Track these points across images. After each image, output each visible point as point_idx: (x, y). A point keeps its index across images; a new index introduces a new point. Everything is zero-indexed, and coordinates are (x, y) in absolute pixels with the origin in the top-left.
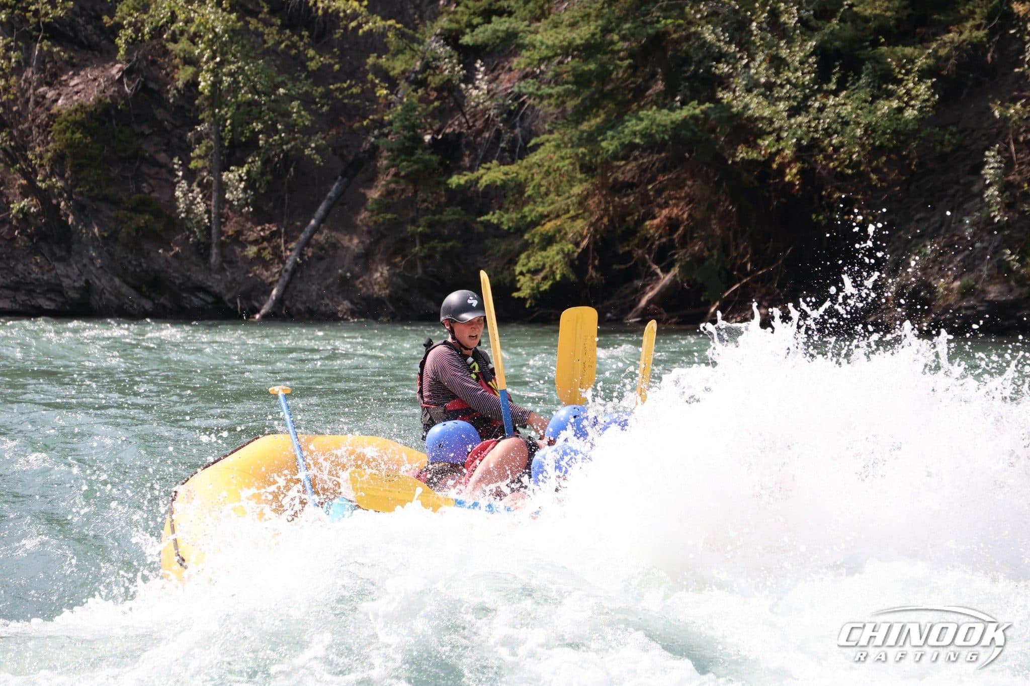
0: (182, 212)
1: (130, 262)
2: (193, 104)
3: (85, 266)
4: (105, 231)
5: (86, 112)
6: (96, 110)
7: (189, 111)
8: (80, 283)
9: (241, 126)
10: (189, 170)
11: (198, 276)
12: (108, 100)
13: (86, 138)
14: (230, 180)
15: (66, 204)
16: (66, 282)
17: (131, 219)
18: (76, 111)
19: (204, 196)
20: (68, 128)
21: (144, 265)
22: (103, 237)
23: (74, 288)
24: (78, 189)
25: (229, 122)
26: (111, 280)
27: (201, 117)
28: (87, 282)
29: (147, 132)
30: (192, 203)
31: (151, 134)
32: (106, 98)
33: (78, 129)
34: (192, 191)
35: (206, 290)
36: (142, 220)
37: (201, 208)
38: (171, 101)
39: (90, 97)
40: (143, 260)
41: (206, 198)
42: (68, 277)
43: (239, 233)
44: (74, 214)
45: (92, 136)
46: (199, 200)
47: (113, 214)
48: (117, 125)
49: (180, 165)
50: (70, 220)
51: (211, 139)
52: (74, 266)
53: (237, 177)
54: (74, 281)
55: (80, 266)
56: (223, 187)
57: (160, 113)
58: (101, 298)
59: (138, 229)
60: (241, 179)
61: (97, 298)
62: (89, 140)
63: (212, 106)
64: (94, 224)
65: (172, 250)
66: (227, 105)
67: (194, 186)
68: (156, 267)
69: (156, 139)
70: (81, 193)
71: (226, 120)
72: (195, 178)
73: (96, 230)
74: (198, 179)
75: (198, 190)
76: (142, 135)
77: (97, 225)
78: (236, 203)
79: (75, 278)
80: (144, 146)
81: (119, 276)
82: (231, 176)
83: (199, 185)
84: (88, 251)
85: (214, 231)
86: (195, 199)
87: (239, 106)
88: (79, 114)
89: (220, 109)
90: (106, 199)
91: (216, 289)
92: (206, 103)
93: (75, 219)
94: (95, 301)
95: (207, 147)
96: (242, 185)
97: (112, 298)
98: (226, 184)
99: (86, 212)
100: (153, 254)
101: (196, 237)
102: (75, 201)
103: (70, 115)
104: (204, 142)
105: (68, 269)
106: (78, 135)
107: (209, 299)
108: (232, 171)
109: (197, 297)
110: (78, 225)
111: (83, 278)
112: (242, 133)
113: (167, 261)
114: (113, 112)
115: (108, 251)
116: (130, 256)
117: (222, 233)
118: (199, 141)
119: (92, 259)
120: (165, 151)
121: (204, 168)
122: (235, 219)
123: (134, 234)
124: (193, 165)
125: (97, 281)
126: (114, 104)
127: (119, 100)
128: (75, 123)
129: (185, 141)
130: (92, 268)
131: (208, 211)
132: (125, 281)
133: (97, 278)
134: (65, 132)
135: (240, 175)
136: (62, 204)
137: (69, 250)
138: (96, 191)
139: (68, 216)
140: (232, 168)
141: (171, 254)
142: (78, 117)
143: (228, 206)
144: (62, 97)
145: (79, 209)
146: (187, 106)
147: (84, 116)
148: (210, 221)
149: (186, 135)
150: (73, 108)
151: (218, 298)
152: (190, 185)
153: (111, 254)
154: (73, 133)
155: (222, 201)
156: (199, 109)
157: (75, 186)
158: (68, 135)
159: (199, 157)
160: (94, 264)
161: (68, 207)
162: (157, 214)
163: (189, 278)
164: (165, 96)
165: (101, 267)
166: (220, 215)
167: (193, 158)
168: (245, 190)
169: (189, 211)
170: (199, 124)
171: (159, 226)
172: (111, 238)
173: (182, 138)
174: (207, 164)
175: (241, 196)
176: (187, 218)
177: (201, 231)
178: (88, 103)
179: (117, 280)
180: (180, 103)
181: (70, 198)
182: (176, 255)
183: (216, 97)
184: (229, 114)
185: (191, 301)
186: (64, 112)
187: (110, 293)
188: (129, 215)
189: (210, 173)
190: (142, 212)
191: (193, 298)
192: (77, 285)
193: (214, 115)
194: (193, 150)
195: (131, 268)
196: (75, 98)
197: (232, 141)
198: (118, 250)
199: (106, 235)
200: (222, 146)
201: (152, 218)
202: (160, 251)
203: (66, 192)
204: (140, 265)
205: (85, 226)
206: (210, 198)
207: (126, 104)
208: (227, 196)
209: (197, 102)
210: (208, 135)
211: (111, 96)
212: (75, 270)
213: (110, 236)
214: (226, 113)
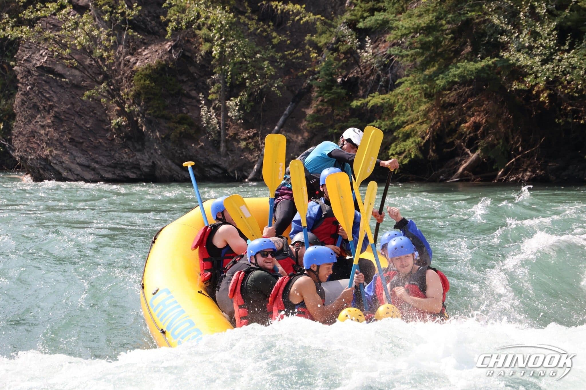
0: (204, 123)
1: (176, 151)
2: (210, 63)
3: (152, 154)
4: (163, 134)
5: (152, 69)
6: (157, 68)
7: (208, 67)
8: (150, 163)
9: (236, 75)
10: (208, 100)
11: (214, 159)
12: (164, 62)
13: (152, 83)
14: (230, 105)
15: (141, 120)
16: (142, 163)
17: (177, 128)
18: (146, 68)
19: (216, 114)
20: (142, 78)
21: (184, 153)
22: (162, 138)
23: (146, 166)
24: (148, 112)
25: (229, 73)
26: (166, 161)
27: (214, 71)
28: (153, 162)
29: (185, 80)
30: (210, 118)
31: (187, 81)
32: (163, 61)
33: (148, 78)
34: (210, 112)
35: (218, 166)
36: (183, 128)
37: (215, 121)
38: (198, 62)
39: (154, 61)
40: (183, 150)
41: (218, 115)
42: (143, 160)
43: (236, 134)
44: (146, 126)
45: (155, 82)
46: (213, 116)
47: (166, 125)
48: (169, 76)
49: (203, 97)
50: (144, 129)
51: (220, 83)
52: (146, 154)
53: (235, 104)
54: (147, 162)
55: (149, 154)
56: (227, 109)
57: (192, 69)
58: (161, 172)
59: (181, 133)
60: (237, 105)
61: (159, 171)
62: (153, 84)
63: (220, 64)
64: (157, 131)
65: (199, 144)
66: (228, 64)
67: (211, 109)
68: (191, 154)
69: (190, 83)
70: (149, 114)
71: (228, 72)
72: (212, 105)
73: (158, 134)
74: (213, 105)
75: (213, 111)
76: (182, 81)
77: (159, 131)
78: (234, 118)
79: (147, 160)
80: (184, 88)
81: (171, 159)
82: (231, 103)
83: (214, 108)
84: (153, 146)
85: (222, 134)
86: (211, 116)
87: (235, 64)
88: (148, 70)
89: (225, 66)
90: (163, 117)
91: (224, 165)
92: (217, 63)
93: (146, 128)
94: (158, 173)
95: (218, 87)
96: (237, 108)
97: (167, 171)
98: (228, 107)
99: (153, 124)
100: (189, 147)
101: (212, 137)
102: (146, 118)
103: (143, 71)
104: (216, 85)
105: (143, 156)
106: (147, 82)
107: (220, 171)
108: (232, 100)
109: (213, 170)
110: (148, 131)
111: (151, 161)
112: (237, 79)
113: (197, 151)
114: (166, 69)
115: (164, 145)
116: (176, 148)
117: (227, 135)
118: (213, 84)
119: (156, 150)
120: (195, 90)
121: (216, 99)
122: (233, 127)
123: (178, 136)
124: (210, 97)
125: (159, 162)
126: (167, 65)
127: (170, 62)
128: (146, 75)
129: (206, 84)
130: (156, 155)
131: (219, 123)
132: (174, 162)
133: (158, 160)
134: (140, 80)
135: (236, 103)
136: (139, 120)
137: (143, 145)
138: (158, 113)
139: (142, 127)
140: (231, 99)
141: (199, 146)
142: (148, 72)
143: (229, 119)
144: (139, 61)
145: (149, 123)
146: (207, 65)
147: (151, 71)
148: (220, 128)
149: (206, 80)
150: (144, 67)
151: (225, 171)
152: (208, 108)
153: (166, 147)
154: (145, 81)
155: (227, 117)
156: (213, 67)
157: (146, 110)
158: (142, 82)
159: (214, 93)
160: (157, 153)
161: (143, 122)
162: (191, 125)
163: (209, 160)
164: (194, 59)
165: (161, 155)
166: (225, 125)
167: (210, 94)
168: (239, 111)
169: (208, 122)
170: (213, 75)
171: (192, 132)
172: (166, 138)
173: (204, 83)
174: (218, 97)
175: (237, 114)
176: (207, 126)
177: (215, 134)
178: (153, 64)
179: (169, 161)
180: (203, 63)
181: (143, 117)
182: (202, 147)
183: (223, 59)
184: (230, 69)
185: (210, 172)
186: (140, 69)
187: (166, 168)
188: (176, 125)
189: (219, 101)
190: (183, 124)
191: (211, 171)
192: (148, 164)
193: (221, 70)
194: (210, 89)
195: (177, 155)
196: (146, 61)
197: (231, 84)
198: (170, 145)
199: (163, 136)
200: (226, 86)
201: (188, 127)
202: (193, 145)
203: (141, 113)
204: (182, 153)
205: (152, 132)
206: (219, 116)
207: (174, 64)
208: (229, 114)
209: (212, 62)
210: (218, 81)
211: (165, 60)
212: (147, 156)
213: (166, 137)
214: (228, 68)
